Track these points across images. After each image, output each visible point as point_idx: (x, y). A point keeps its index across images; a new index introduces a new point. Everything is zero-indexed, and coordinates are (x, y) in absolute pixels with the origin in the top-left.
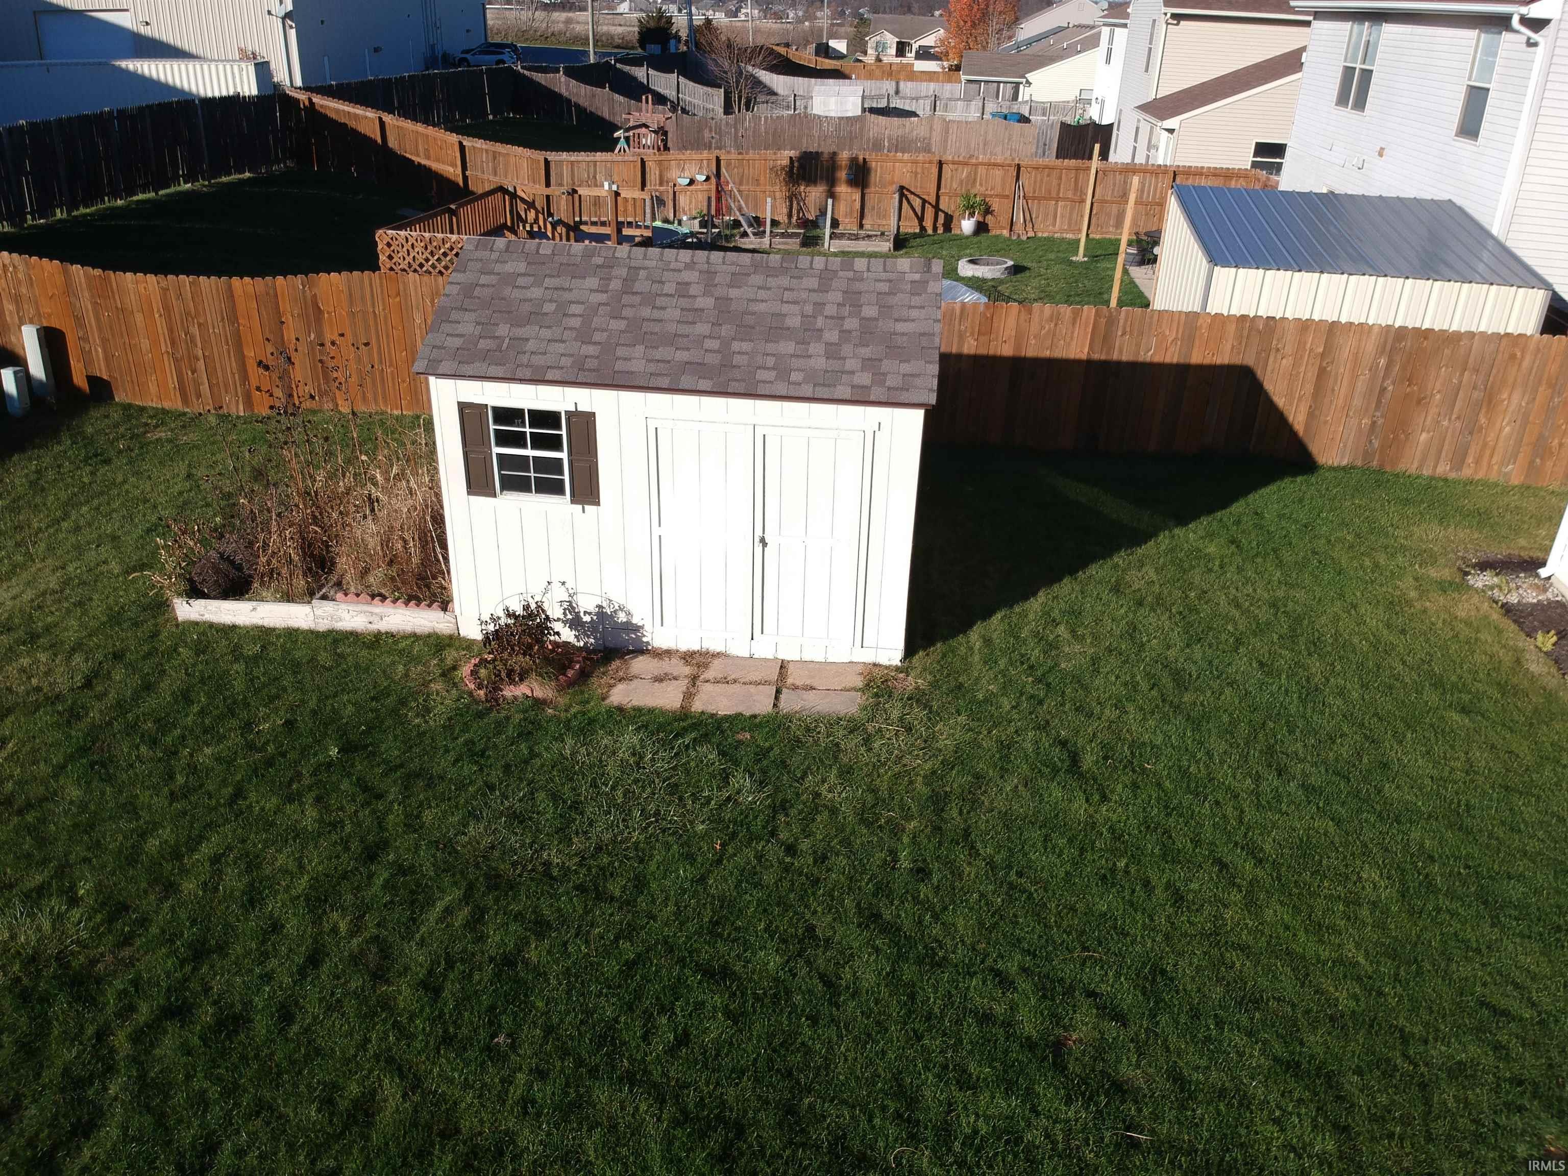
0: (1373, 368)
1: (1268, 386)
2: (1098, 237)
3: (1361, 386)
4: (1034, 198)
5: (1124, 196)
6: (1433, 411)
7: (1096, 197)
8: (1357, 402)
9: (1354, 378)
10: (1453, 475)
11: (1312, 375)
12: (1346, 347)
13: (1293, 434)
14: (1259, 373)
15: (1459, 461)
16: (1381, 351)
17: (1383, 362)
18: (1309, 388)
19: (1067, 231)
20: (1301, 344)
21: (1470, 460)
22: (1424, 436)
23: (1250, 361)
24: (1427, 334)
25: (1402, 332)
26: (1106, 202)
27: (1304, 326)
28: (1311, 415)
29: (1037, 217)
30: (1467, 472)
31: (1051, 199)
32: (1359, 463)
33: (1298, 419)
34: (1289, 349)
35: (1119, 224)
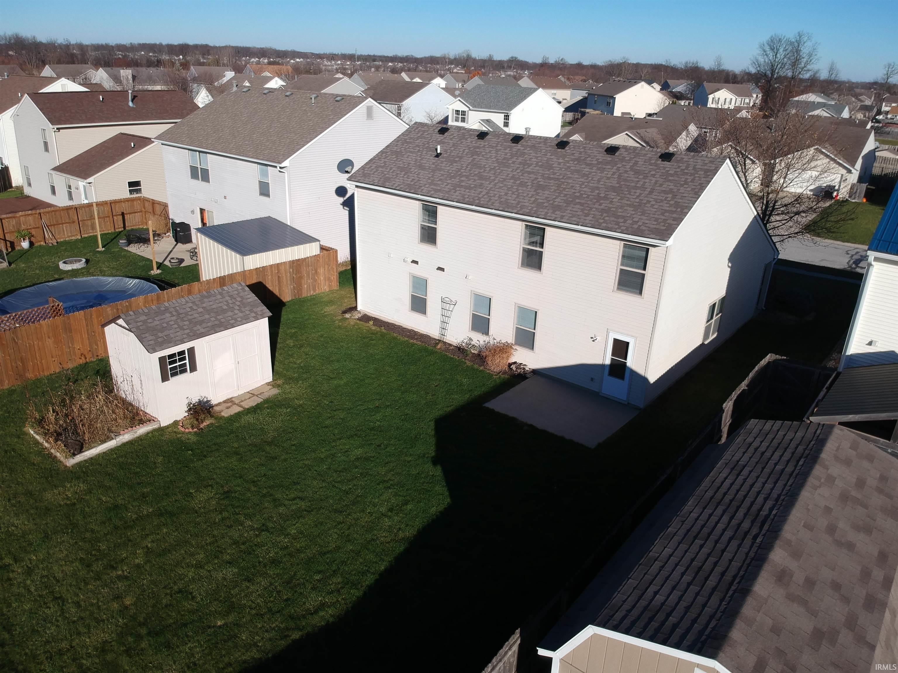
0: (290, 272)
1: (267, 286)
2: (86, 236)
3: (289, 279)
4: (51, 225)
5: (92, 218)
6: (306, 279)
7: (80, 219)
8: (289, 282)
9: (286, 276)
10: (314, 294)
11: (277, 278)
12: (282, 268)
13: (276, 296)
14: (264, 283)
15: (314, 290)
16: (290, 267)
17: (291, 270)
18: (277, 282)
19: (71, 236)
20: (272, 272)
21: (317, 288)
22: (306, 286)
23: (261, 280)
24: (298, 260)
25: (293, 262)
26: (85, 220)
27: (271, 266)
28: (279, 290)
29: (55, 233)
30: (317, 292)
31: (60, 224)
32: (294, 298)
33: (276, 292)
34: (270, 274)
35: (93, 227)
